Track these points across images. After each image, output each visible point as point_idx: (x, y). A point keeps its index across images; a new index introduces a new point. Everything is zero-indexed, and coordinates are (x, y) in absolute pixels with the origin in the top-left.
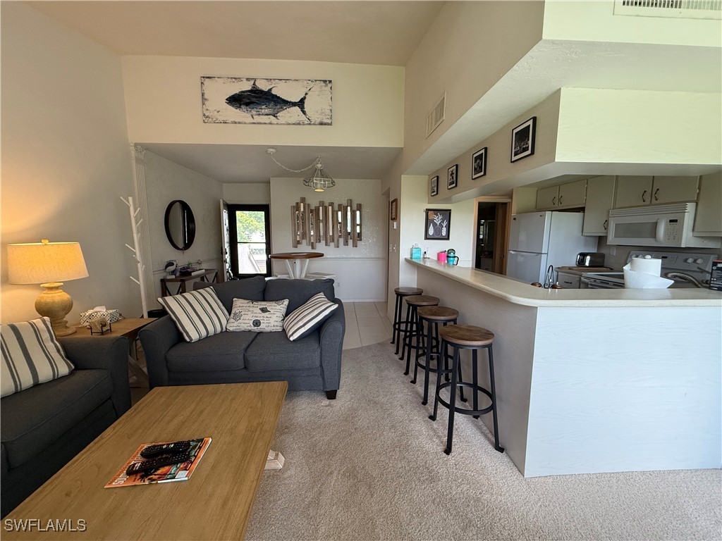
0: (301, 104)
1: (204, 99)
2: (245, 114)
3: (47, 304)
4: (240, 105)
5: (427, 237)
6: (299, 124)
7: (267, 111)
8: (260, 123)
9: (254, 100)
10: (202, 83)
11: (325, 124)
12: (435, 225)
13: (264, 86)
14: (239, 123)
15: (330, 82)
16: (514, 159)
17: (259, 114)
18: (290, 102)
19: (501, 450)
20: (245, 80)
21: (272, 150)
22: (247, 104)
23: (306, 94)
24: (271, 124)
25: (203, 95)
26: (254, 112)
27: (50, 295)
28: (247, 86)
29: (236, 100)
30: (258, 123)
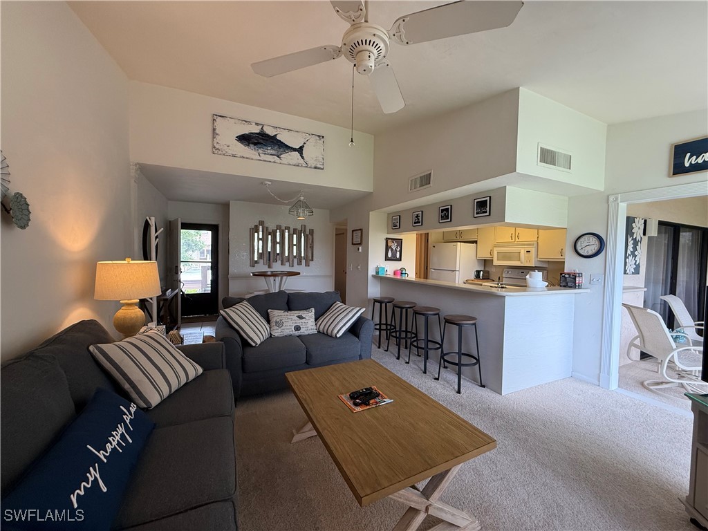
0: (300, 150)
1: (214, 133)
2: (253, 152)
3: (132, 319)
4: (249, 144)
5: (387, 259)
6: (298, 166)
7: (272, 152)
8: (265, 161)
9: (261, 141)
10: (214, 120)
11: (319, 168)
12: (392, 250)
13: (270, 131)
14: (247, 158)
15: (323, 137)
16: (475, 216)
17: (265, 154)
18: (292, 148)
19: (484, 387)
20: (254, 124)
21: (268, 183)
22: (255, 144)
23: (305, 143)
24: (274, 162)
25: (214, 130)
26: (260, 151)
27: (133, 311)
28: (256, 130)
29: (245, 139)
30: (264, 161)
